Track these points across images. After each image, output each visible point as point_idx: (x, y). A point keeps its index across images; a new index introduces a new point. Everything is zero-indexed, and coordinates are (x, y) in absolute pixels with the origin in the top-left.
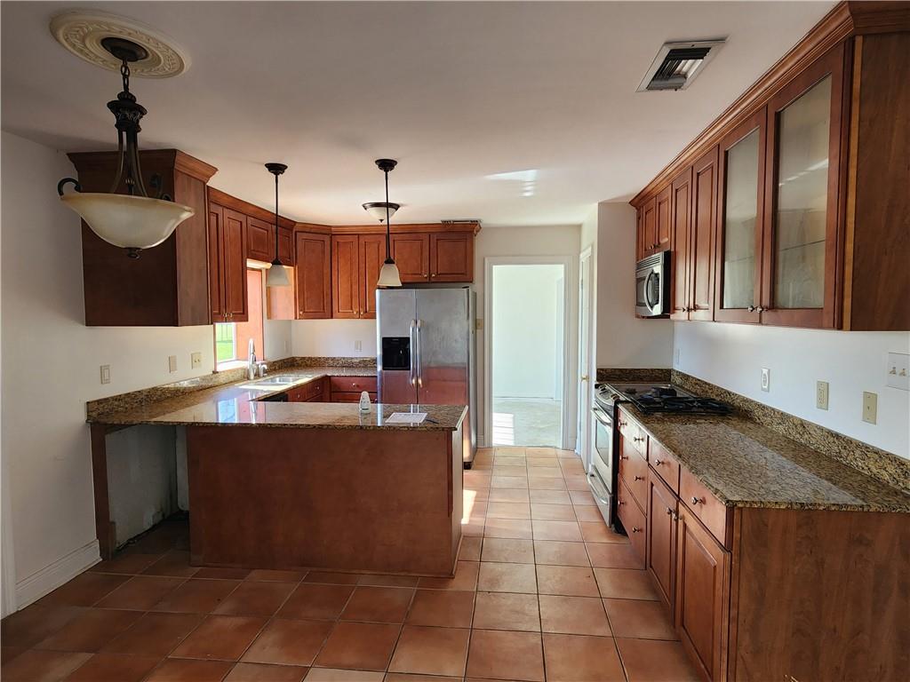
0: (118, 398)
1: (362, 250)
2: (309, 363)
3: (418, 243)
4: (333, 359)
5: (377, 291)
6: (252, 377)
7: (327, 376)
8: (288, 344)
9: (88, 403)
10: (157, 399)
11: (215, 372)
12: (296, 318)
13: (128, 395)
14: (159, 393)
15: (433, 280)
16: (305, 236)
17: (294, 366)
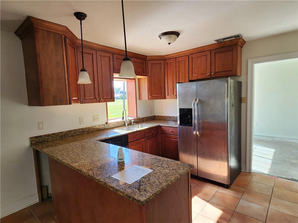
0: (48, 135)
1: (177, 65)
2: (160, 118)
3: (205, 57)
4: (170, 117)
5: (177, 84)
6: (126, 125)
7: (159, 126)
8: (152, 110)
9: (30, 138)
10: (72, 135)
11: (107, 123)
12: (148, 99)
13: (54, 134)
14: (73, 133)
15: (212, 76)
16: (152, 62)
17: (155, 119)
